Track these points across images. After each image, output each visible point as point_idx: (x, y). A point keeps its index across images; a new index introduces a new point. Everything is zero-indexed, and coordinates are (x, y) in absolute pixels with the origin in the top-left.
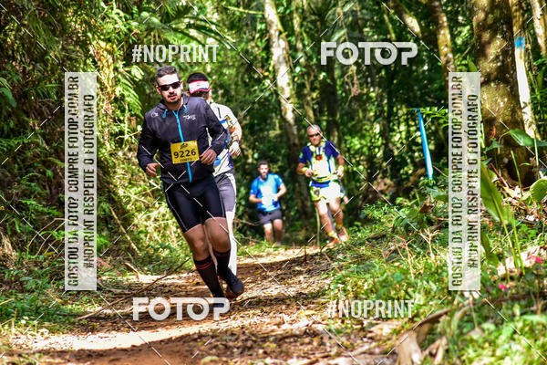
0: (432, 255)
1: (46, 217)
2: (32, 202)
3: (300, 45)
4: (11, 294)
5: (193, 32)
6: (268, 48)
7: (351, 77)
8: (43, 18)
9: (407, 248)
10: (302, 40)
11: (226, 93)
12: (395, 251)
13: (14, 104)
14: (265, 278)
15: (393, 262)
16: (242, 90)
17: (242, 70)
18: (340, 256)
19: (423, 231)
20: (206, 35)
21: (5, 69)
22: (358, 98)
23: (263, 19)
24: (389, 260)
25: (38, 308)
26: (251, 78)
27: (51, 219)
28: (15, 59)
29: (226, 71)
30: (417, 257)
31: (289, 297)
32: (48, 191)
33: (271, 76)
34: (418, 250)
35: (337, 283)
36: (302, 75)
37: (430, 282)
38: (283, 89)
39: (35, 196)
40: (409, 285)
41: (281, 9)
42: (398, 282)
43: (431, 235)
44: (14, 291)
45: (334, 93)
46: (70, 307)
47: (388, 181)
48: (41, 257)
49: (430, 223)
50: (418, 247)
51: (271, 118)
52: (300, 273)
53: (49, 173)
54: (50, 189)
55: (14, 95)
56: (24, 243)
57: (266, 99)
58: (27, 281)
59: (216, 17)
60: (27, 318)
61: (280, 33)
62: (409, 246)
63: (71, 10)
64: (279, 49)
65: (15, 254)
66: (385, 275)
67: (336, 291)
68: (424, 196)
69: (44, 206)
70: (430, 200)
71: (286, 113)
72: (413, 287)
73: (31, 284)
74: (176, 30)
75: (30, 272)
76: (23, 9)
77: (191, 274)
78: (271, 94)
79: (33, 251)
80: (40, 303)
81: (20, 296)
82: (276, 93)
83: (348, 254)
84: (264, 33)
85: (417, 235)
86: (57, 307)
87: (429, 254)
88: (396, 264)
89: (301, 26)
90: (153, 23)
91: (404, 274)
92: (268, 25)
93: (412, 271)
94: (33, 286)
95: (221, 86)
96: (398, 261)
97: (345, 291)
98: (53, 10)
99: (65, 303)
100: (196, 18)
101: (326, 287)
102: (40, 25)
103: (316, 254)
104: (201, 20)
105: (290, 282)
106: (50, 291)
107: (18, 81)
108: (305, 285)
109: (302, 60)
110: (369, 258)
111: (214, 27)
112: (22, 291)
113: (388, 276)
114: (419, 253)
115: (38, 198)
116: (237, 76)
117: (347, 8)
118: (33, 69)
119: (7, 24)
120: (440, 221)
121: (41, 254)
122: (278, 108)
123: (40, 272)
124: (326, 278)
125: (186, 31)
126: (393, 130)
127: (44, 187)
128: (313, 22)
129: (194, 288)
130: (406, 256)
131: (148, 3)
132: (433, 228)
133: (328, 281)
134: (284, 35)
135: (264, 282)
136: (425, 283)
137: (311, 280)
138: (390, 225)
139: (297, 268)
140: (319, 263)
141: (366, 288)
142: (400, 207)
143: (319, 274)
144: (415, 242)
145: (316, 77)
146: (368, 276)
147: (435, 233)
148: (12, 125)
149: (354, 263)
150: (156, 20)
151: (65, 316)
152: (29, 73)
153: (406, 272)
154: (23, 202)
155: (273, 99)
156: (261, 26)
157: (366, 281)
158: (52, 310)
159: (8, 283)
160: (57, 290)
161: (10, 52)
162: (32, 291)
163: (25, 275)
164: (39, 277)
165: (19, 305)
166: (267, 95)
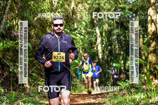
1: (37, 78)
2: (34, 74)
3: (104, 40)
4: (27, 97)
5: (78, 35)
6: (96, 40)
7: (117, 48)
8: (41, 29)
9: (127, 93)
10: (105, 38)
11: (85, 50)
12: (124, 94)
13: (32, 50)
14: (91, 98)
15: (123, 97)
16: (89, 50)
17: (89, 45)
18: (110, 94)
19: (131, 89)
20: (81, 36)
21: (30, 41)
22: (118, 54)
23: (96, 33)
24: (122, 96)
25: (33, 101)
26: (91, 47)
27: (39, 79)
28: (33, 38)
29: (85, 45)
30: (129, 96)
31: (96, 103)
32: (38, 72)
33: (96, 47)
34: (130, 94)
35: (109, 101)
36: (104, 47)
38: (99, 50)
39: (35, 73)
40: (127, 103)
41: (100, 30)
42: (124, 102)
43: (133, 91)
44: (28, 96)
45: (112, 52)
46: (41, 101)
47: (124, 75)
48: (35, 88)
49: (134, 87)
50: (130, 93)
51: (96, 57)
52: (100, 97)
53: (39, 67)
54: (39, 71)
55: (32, 47)
56: (32, 84)
57: (95, 52)
58: (31, 94)
59: (84, 31)
61: (100, 36)
62: (128, 93)
63: (48, 28)
64: (99, 40)
65: (29, 87)
66: (121, 100)
69: (37, 75)
71: (99, 56)
73: (32, 95)
74: (73, 34)
75: (32, 92)
76: (36, 26)
77: (72, 95)
78: (96, 51)
79: (33, 87)
80: (34, 100)
81: (29, 98)
82: (97, 51)
83: (112, 94)
84: (96, 36)
85: (130, 90)
86: (38, 101)
87: (132, 95)
88: (124, 97)
89: (105, 35)
90: (68, 32)
92: (97, 34)
94: (33, 96)
95: (84, 48)
96: (125, 96)
98: (43, 27)
99: (40, 100)
100: (79, 31)
101: (106, 102)
102: (40, 31)
103: (104, 93)
104: (80, 32)
105: (97, 99)
106: (37, 97)
107: (34, 44)
108: (100, 101)
109: (105, 43)
110: (117, 95)
111: (83, 34)
112: (30, 96)
114: (130, 95)
115: (36, 73)
116: (88, 46)
117: (117, 31)
118: (37, 41)
119: (32, 30)
120: (136, 87)
121: (35, 87)
122: (97, 55)
124: (106, 99)
125: (76, 34)
126: (126, 63)
127: (37, 71)
128: (108, 34)
129: (72, 99)
130: (127, 95)
131: (67, 27)
132: (134, 88)
133: (106, 100)
134: (101, 37)
135: (90, 99)
136: (131, 103)
137: (102, 99)
138: (123, 87)
139: (99, 96)
140: (105, 95)
141: (116, 103)
142: (126, 82)
143: (104, 98)
144: (129, 92)
145: (108, 48)
146: (116, 100)
147: (135, 90)
148: (31, 55)
149: (113, 96)
150: (68, 31)
151: (40, 104)
152: (36, 42)
153: (126, 100)
154: (32, 74)
155: (96, 53)
156: (95, 34)
157: (116, 101)
158: (37, 102)
159: (27, 94)
160: (39, 97)
161: (32, 37)
162: (32, 97)
163: (31, 92)
164: (34, 93)
165: (29, 100)
166: (95, 51)
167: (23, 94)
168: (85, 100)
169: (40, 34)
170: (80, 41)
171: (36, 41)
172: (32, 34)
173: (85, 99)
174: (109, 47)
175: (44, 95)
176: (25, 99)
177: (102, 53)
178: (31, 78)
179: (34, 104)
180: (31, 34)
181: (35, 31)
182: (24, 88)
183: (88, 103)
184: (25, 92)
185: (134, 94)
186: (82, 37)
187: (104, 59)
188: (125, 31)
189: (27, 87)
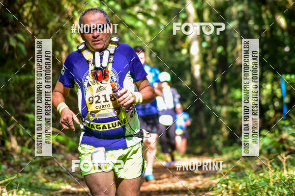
0: (285, 171)
4: (15, 173)
5: (140, 16)
9: (269, 165)
12: (261, 166)
15: (259, 173)
16: (168, 55)
17: (169, 42)
18: (224, 166)
19: (280, 155)
23: (185, 12)
24: (257, 171)
25: (31, 184)
26: (174, 47)
30: (275, 171)
33: (187, 47)
34: (276, 166)
35: (222, 183)
36: (207, 48)
37: (284, 189)
38: (193, 57)
40: (270, 189)
41: (197, 6)
42: (262, 187)
43: (285, 158)
45: (226, 61)
46: (50, 184)
49: (284, 149)
50: (276, 164)
52: (198, 175)
56: (25, 141)
59: (155, 7)
60: (23, 189)
62: (271, 164)
65: (18, 148)
66: (255, 182)
67: (221, 189)
68: (280, 131)
70: (285, 135)
71: (194, 72)
72: (272, 191)
73: (27, 166)
74: (130, 15)
75: (27, 160)
78: (186, 60)
79: (30, 147)
80: (32, 181)
81: (20, 175)
82: (189, 59)
83: (229, 165)
84: (185, 21)
85: (276, 157)
86: (43, 184)
87: (283, 170)
88: (261, 174)
89: (210, 16)
90: (116, 9)
91: (267, 182)
92: (188, 15)
93: (272, 180)
94: (29, 170)
95: (155, 51)
96: (262, 172)
97: (227, 189)
99: (48, 182)
100: (143, 7)
101: (214, 185)
104: (145, 9)
105: (191, 179)
106: (39, 173)
107: (29, 39)
108: (200, 183)
109: (208, 39)
110: (243, 169)
111: (153, 14)
112: (23, 172)
113: (256, 183)
114: (276, 169)
117: (240, 7)
118: (40, 34)
120: (291, 149)
122: (189, 68)
123: (34, 161)
124: (214, 179)
125: (136, 15)
130: (268, 170)
132: (287, 152)
133: (216, 181)
135: (175, 178)
136: (280, 189)
137: (205, 180)
139: (196, 172)
141: (240, 188)
143: (209, 176)
144: (274, 161)
145: (215, 50)
146: (242, 181)
147: (288, 157)
149: (233, 171)
150: (118, 7)
151: (47, 190)
153: (268, 181)
155: (187, 63)
156: (183, 16)
157: (241, 183)
158: (39, 185)
159: (13, 166)
160: (44, 173)
161: (25, 21)
162: (27, 172)
163: (24, 162)
164: (32, 164)
165: (19, 181)
166: (183, 59)
167: (4, 167)
168: (161, 181)
169: (46, 13)
170: (147, 32)
171: (36, 32)
172: (25, 14)
173: (160, 179)
174: (220, 49)
175: (57, 169)
176: (8, 178)
177: (202, 63)
178: (23, 125)
179: (33, 190)
180: (23, 14)
181: (32, 7)
182: (7, 150)
183: (170, 188)
184: (8, 161)
185: (287, 168)
186: (150, 22)
187: (207, 78)
188: (260, 7)
189: (13, 150)
